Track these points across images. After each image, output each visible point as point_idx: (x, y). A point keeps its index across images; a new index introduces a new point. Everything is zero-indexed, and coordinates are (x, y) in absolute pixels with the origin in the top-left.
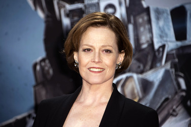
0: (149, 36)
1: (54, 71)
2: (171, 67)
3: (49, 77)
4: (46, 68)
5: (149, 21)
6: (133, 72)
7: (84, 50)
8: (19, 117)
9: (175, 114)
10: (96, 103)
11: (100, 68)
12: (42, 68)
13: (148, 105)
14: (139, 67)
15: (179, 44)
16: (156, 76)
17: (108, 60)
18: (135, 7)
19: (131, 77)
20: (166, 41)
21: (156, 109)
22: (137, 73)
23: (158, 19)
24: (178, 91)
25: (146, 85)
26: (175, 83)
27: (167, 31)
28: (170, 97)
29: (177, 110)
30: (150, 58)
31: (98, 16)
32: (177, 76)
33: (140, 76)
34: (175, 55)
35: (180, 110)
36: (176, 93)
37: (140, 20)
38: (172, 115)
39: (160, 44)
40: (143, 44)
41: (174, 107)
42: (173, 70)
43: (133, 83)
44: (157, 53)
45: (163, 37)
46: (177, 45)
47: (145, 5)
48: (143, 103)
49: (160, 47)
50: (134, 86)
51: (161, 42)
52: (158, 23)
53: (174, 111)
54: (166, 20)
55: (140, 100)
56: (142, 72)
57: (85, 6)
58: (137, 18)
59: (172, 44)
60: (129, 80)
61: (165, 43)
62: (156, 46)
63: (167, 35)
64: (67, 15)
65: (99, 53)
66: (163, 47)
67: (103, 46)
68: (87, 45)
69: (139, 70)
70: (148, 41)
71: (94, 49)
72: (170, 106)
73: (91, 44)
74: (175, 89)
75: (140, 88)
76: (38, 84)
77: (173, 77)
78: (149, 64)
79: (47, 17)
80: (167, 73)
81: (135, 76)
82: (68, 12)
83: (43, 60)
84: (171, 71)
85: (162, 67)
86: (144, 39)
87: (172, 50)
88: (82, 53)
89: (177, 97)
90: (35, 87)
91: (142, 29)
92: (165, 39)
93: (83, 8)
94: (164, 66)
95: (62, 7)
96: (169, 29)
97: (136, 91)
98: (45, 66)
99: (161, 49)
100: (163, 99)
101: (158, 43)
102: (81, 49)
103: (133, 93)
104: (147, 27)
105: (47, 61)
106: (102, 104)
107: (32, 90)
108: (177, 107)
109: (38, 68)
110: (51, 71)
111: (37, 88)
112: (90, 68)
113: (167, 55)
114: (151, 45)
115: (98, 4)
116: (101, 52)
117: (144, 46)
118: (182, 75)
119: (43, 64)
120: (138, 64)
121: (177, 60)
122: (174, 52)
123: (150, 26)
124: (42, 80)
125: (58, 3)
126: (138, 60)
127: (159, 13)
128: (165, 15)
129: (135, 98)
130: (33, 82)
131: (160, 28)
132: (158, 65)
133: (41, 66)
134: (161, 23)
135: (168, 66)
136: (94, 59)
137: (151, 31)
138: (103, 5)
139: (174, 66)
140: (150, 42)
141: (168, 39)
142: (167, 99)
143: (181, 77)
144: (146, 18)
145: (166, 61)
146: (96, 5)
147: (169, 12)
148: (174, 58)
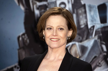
0: (85, 20)
1: (30, 41)
2: (98, 39)
3: (27, 44)
4: (25, 39)
5: (85, 12)
6: (76, 41)
7: (48, 29)
8: (9, 67)
9: (100, 65)
10: (56, 60)
11: (57, 39)
12: (23, 39)
13: (84, 60)
14: (79, 38)
15: (103, 25)
16: (89, 43)
17: (61, 34)
18: (77, 4)
19: (75, 44)
20: (95, 24)
21: (89, 63)
22: (78, 42)
23: (90, 11)
24: (102, 52)
25: (83, 49)
26: (100, 47)
27: (95, 18)
28: (97, 56)
29: (101, 63)
30: (86, 33)
31: (56, 9)
32: (101, 44)
33: (80, 44)
34: (100, 32)
35: (103, 63)
36: (101, 53)
37: (80, 12)
38: (98, 66)
39: (92, 25)
40: (82, 25)
41: (100, 62)
42: (99, 40)
43: (76, 47)
44: (90, 31)
45: (94, 21)
46: (101, 26)
47: (83, 3)
48: (82, 59)
49: (92, 27)
50: (77, 49)
51: (92, 24)
52: (90, 13)
53: (100, 63)
54: (95, 11)
55: (80, 57)
56: (81, 41)
57: (48, 3)
58: (78, 10)
59: (98, 25)
60: (74, 46)
61: (94, 25)
62: (89, 27)
63: (95, 20)
64: (38, 9)
65: (56, 31)
66: (93, 27)
67: (58, 26)
68: (49, 26)
69: (79, 40)
70: (84, 24)
71: (53, 28)
72: (97, 61)
73: (51, 25)
74: (100, 51)
75: (80, 50)
76: (20, 48)
77: (99, 44)
78: (85, 36)
79: (26, 9)
80: (95, 42)
81: (77, 44)
82: (38, 7)
83: (24, 34)
84: (98, 40)
85: (92, 38)
86: (82, 22)
87: (98, 29)
88: (46, 31)
89: (101, 56)
90: (18, 50)
91: (81, 17)
92: (94, 22)
93: (47, 4)
94: (94, 38)
95: (34, 4)
96: (97, 17)
97: (77, 52)
98: (25, 38)
99: (92, 28)
100: (93, 57)
101: (90, 24)
102: (46, 29)
103: (76, 53)
104: (84, 15)
105: (26, 35)
106: (59, 60)
107: (17, 51)
108: (101, 61)
109: (20, 39)
110: (28, 41)
111: (20, 51)
112: (51, 39)
113: (96, 32)
114: (87, 26)
115: (56, 2)
116: (57, 30)
117: (83, 26)
118: (104, 43)
119: (23, 37)
120: (79, 37)
121: (101, 35)
122: (100, 30)
123: (86, 15)
124: (23, 46)
125: (32, 2)
126: (79, 34)
127: (91, 7)
128: (94, 8)
129: (77, 56)
130: (18, 47)
131: (91, 16)
132: (90, 37)
133: (22, 38)
134: (92, 13)
135: (96, 38)
136: (53, 34)
137: (86, 18)
138: (58, 3)
139: (100, 38)
140: (86, 24)
141: (96, 23)
142: (95, 57)
143: (103, 44)
144: (83, 10)
145: (95, 35)
146: (55, 3)
147: (97, 7)
148: (100, 33)
